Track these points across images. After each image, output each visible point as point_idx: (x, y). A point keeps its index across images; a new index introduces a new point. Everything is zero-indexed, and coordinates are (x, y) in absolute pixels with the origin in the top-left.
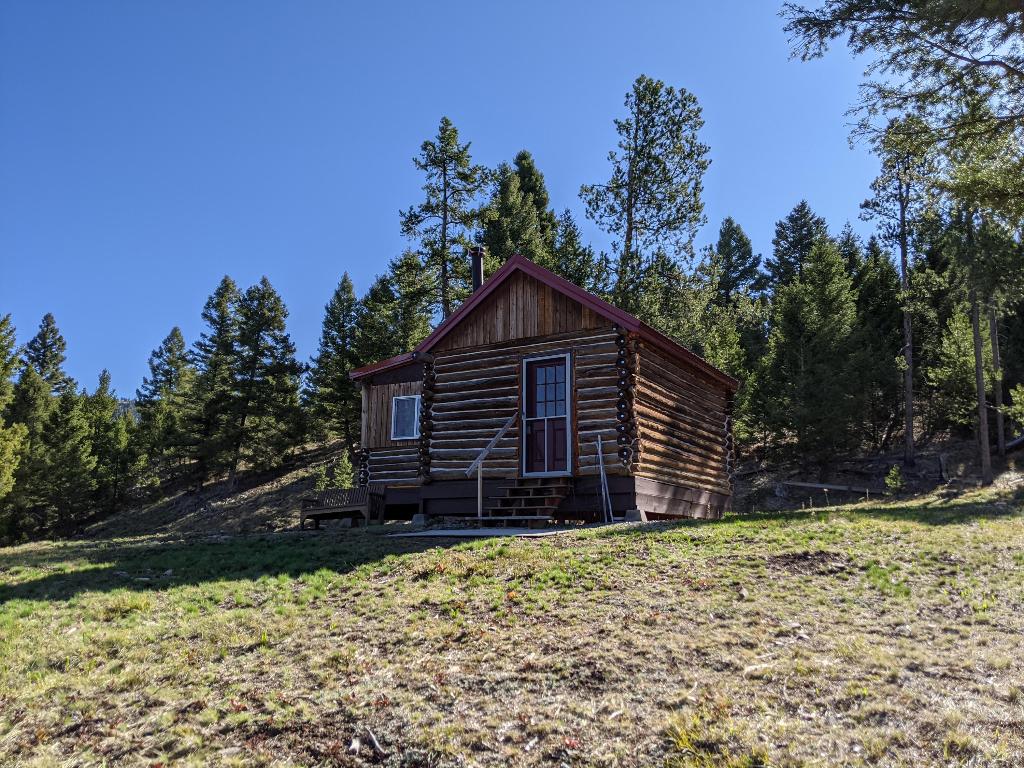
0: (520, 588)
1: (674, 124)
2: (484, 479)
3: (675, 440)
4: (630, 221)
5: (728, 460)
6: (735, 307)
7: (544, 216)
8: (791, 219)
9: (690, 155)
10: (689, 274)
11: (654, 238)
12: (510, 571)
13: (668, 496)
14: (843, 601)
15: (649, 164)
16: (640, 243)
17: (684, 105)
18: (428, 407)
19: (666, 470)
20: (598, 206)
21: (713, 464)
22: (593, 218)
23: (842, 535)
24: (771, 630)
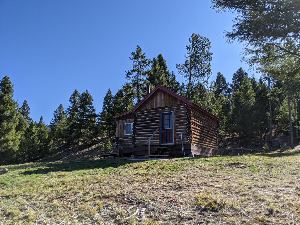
0: (161, 171)
1: (203, 47)
2: (150, 145)
3: (202, 135)
4: (190, 74)
5: (218, 141)
6: (220, 98)
7: (166, 72)
8: (237, 72)
9: (207, 56)
10: (207, 89)
11: (197, 79)
12: (158, 167)
13: (200, 150)
14: (242, 173)
15: (196, 58)
16: (193, 80)
17: (206, 41)
18: (135, 126)
19: (200, 143)
20: (181, 70)
21: (213, 142)
22: (180, 73)
23: (246, 159)
24: (223, 179)
